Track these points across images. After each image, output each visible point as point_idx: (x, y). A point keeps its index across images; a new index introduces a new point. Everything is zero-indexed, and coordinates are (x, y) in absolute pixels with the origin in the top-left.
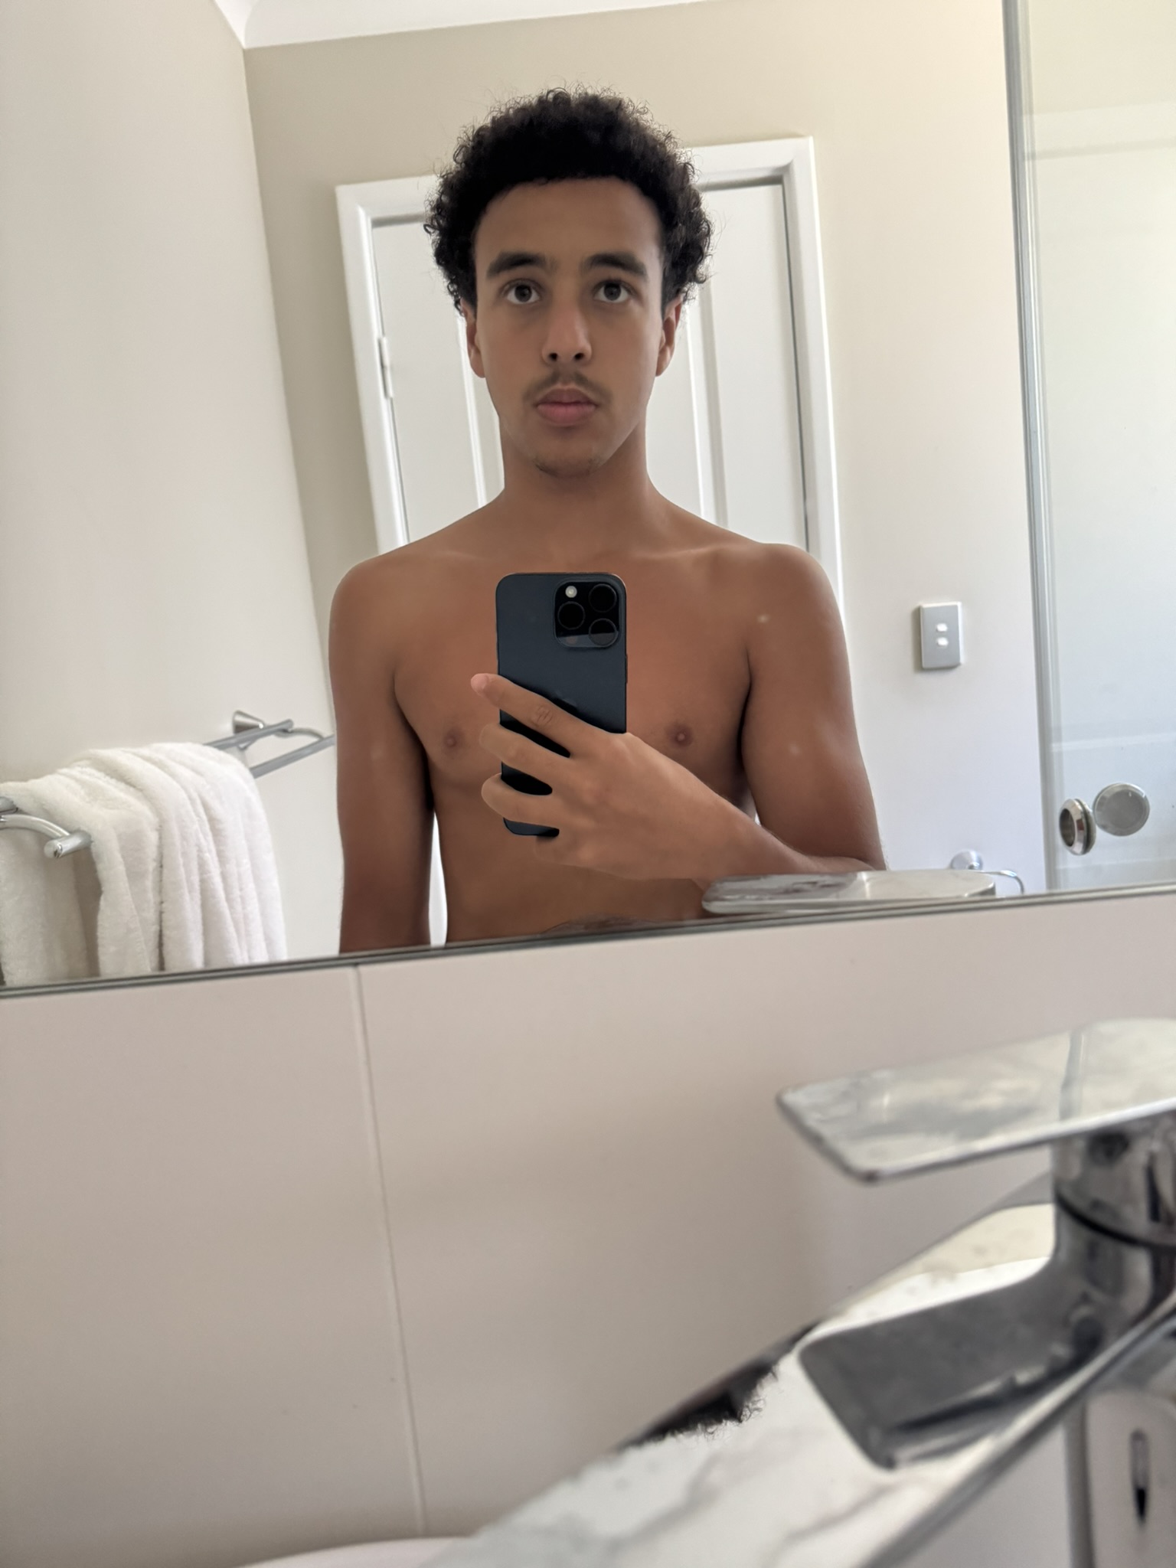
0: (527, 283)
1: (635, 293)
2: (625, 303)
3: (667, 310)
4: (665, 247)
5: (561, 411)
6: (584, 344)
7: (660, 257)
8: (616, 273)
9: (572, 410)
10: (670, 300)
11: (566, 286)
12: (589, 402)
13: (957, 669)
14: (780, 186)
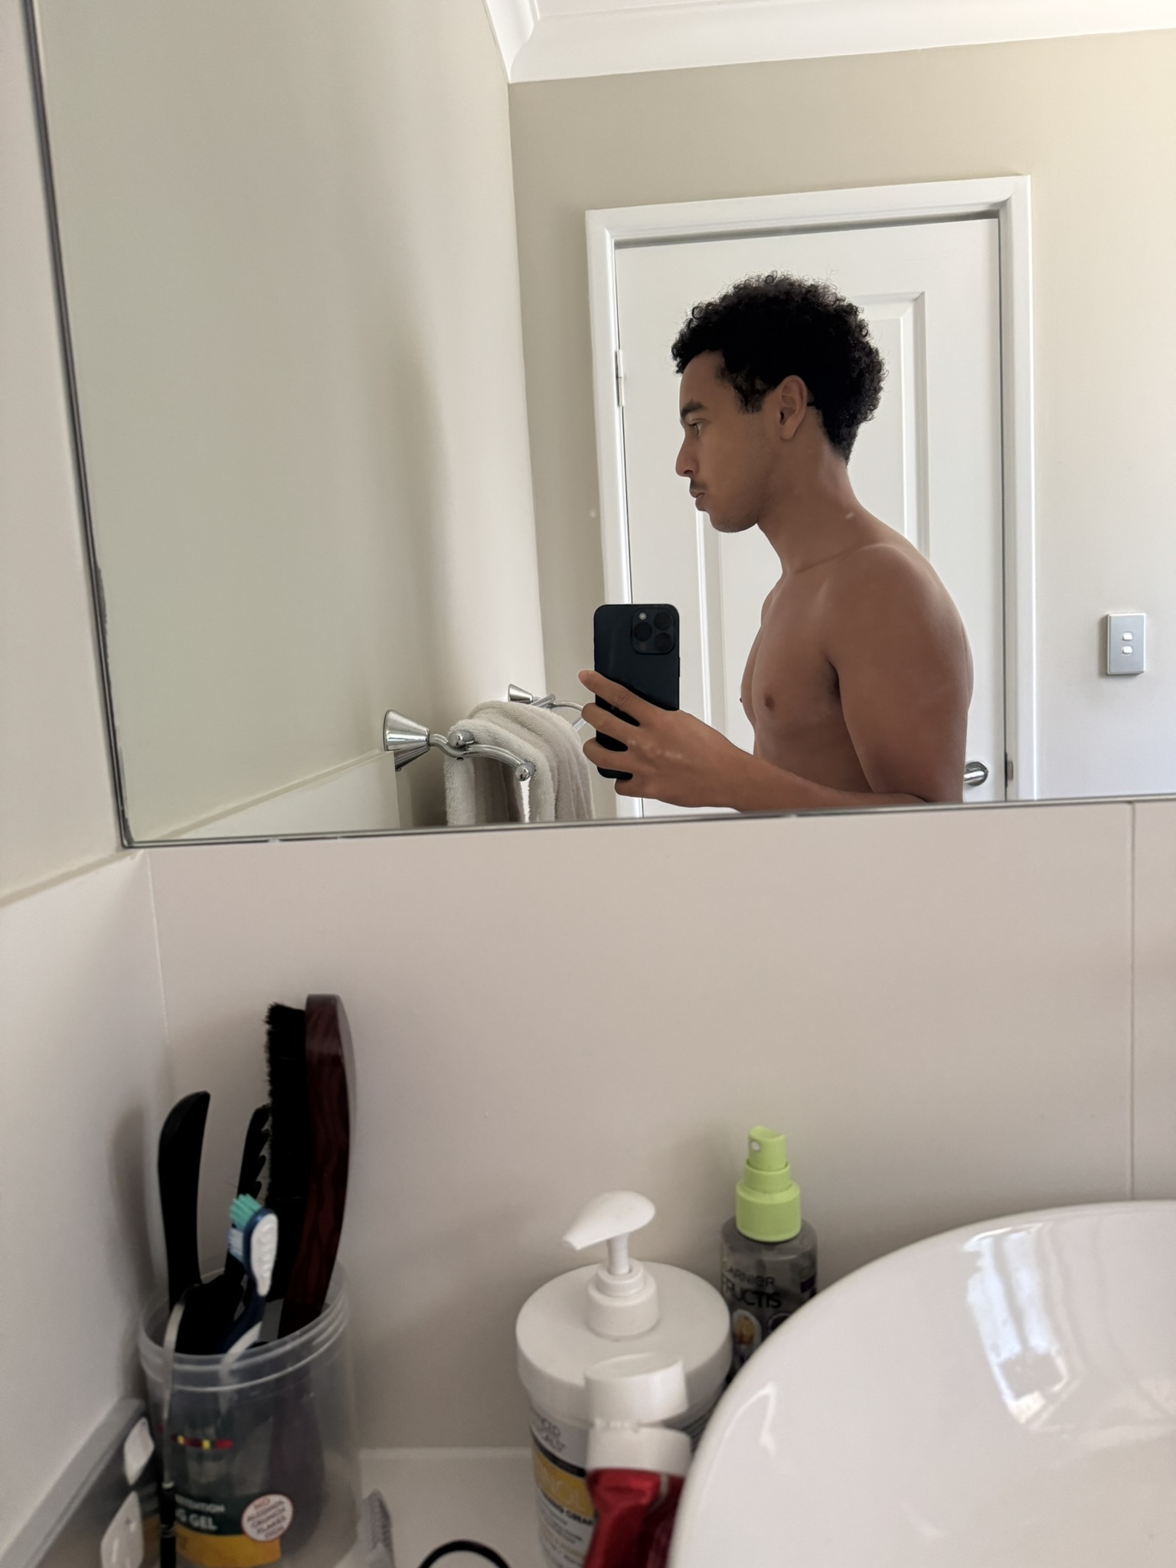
13: (1139, 676)
14: (996, 220)
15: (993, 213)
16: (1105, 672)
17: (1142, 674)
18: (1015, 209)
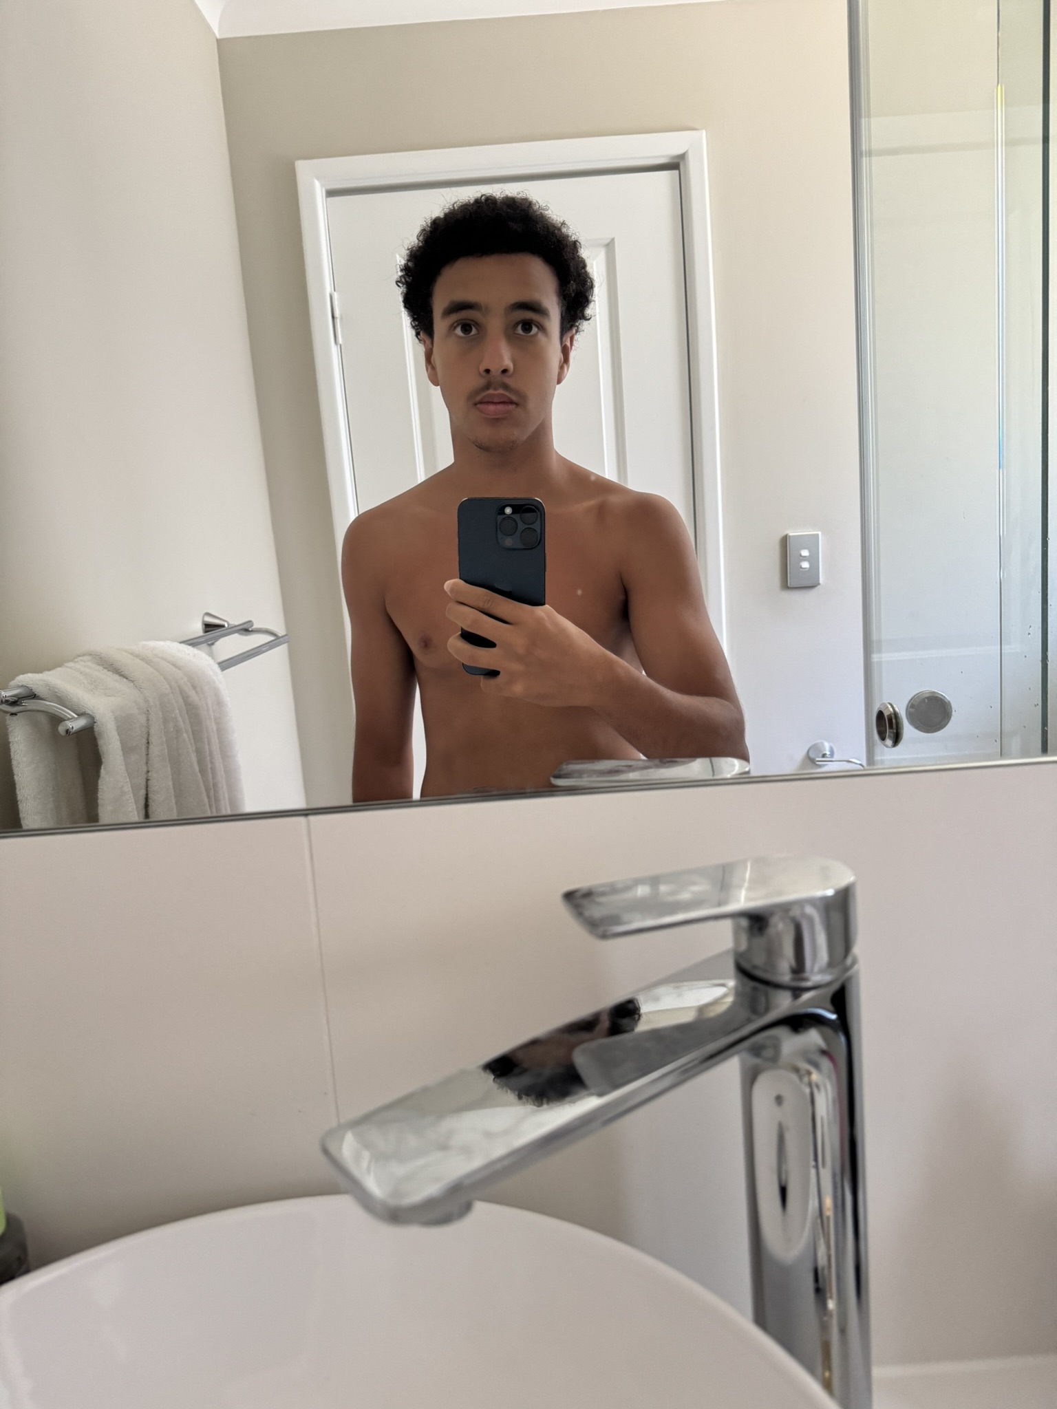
0: (468, 322)
1: (542, 328)
2: (536, 335)
3: (564, 339)
4: (562, 297)
5: (492, 408)
6: (508, 362)
7: (558, 304)
8: (529, 315)
9: (500, 407)
10: (566, 332)
11: (495, 324)
12: (512, 402)
13: (816, 588)
14: (677, 172)
15: (674, 165)
16: (785, 585)
17: (818, 587)
18: (692, 163)
